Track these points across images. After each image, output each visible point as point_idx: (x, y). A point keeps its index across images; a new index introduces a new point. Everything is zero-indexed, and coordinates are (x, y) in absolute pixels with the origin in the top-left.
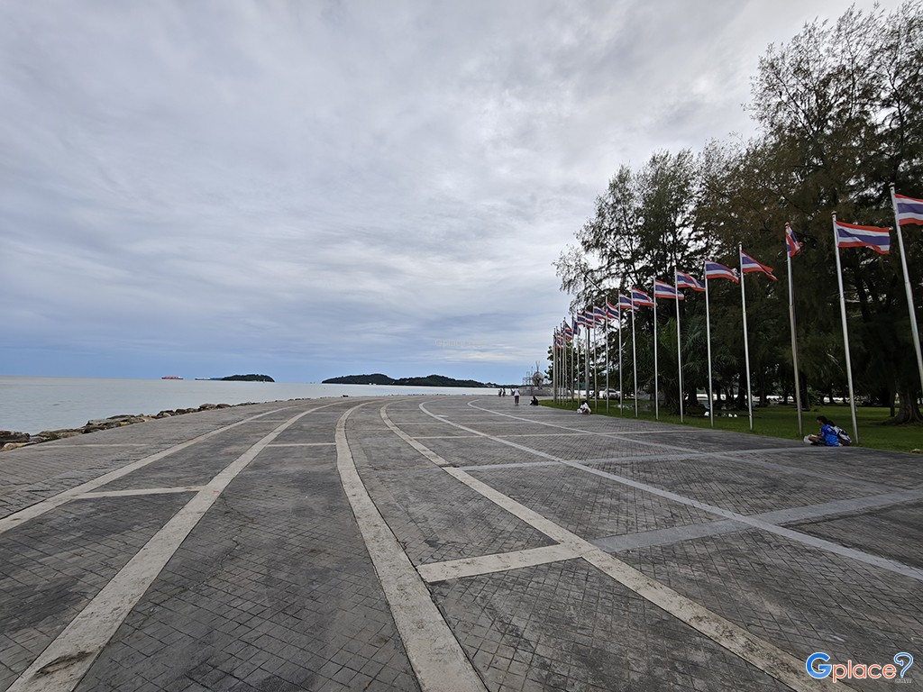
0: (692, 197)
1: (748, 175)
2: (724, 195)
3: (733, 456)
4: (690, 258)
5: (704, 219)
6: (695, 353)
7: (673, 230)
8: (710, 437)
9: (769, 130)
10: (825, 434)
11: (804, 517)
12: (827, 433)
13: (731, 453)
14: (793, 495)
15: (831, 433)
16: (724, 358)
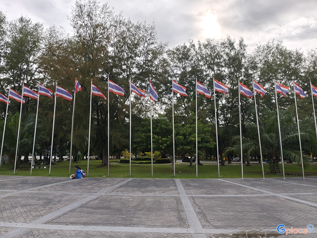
0: (40, 49)
1: (65, 50)
2: (55, 55)
3: (34, 190)
4: (35, 81)
5: (44, 63)
6: (29, 134)
7: (28, 63)
8: (27, 181)
9: (76, 34)
10: (77, 174)
11: (56, 215)
12: (78, 173)
13: (34, 188)
14: (56, 206)
15: (79, 173)
16: (43, 137)
